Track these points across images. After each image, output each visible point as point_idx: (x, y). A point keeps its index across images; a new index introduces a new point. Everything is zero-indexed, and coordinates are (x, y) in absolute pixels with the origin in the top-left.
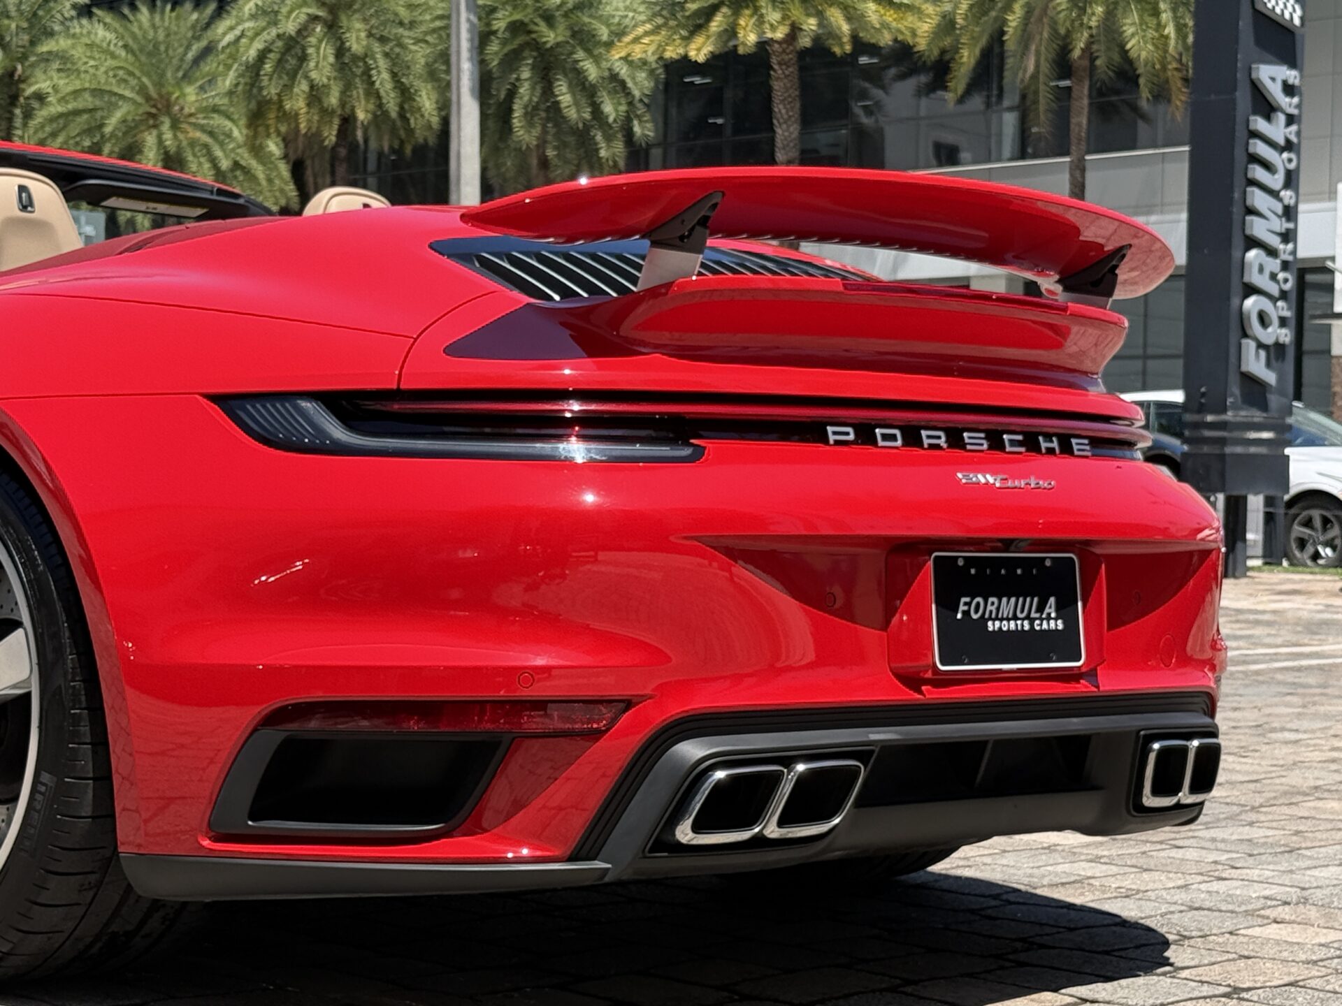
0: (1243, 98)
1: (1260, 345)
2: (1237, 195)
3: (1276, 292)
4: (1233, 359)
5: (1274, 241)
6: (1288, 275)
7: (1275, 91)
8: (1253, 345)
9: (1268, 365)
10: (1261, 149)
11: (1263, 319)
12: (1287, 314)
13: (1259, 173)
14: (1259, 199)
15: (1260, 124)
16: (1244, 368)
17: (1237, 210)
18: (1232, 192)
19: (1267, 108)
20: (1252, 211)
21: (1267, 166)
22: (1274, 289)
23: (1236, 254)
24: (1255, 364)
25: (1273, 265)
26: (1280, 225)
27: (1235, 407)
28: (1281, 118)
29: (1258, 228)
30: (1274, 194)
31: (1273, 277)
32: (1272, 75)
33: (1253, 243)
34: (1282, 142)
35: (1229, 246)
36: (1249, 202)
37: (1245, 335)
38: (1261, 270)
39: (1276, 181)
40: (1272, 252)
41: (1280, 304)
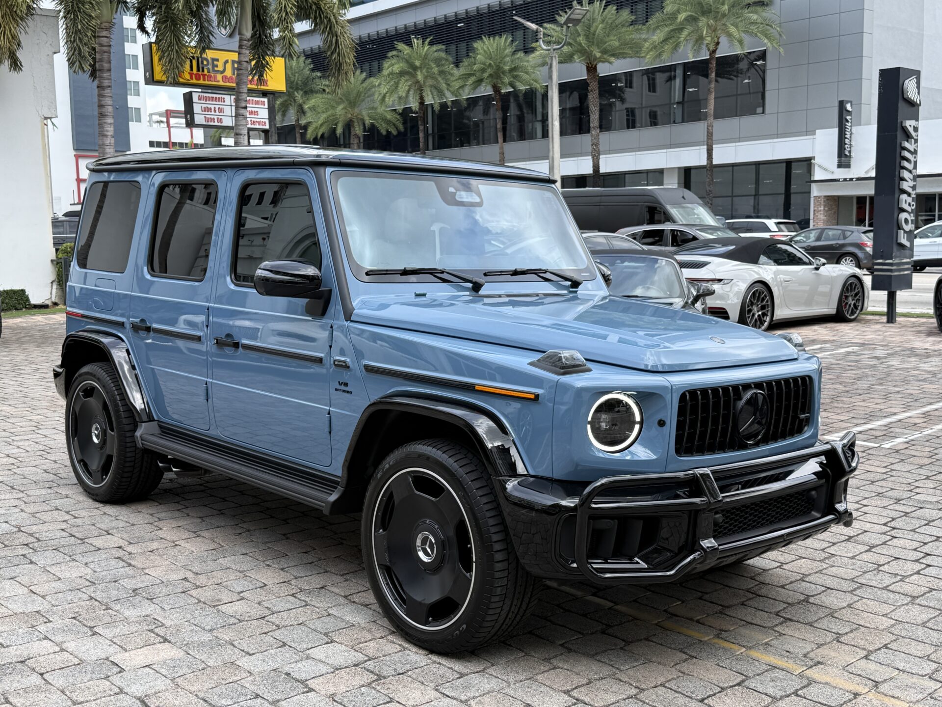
0: (899, 134)
1: (905, 232)
2: (897, 173)
3: (910, 210)
4: (895, 239)
5: (910, 190)
6: (914, 203)
7: (911, 130)
8: (902, 231)
9: (907, 240)
10: (906, 154)
11: (906, 221)
12: (913, 218)
13: (905, 164)
14: (905, 174)
15: (906, 144)
16: (899, 241)
17: (897, 179)
18: (895, 171)
19: (908, 136)
20: (903, 179)
21: (908, 160)
22: (909, 209)
23: (896, 196)
24: (903, 240)
25: (909, 200)
26: (911, 183)
27: (896, 257)
28: (913, 140)
29: (905, 186)
30: (910, 172)
31: (909, 204)
32: (909, 124)
33: (904, 192)
34: (913, 150)
35: (894, 194)
36: (901, 176)
37: (899, 228)
38: (906, 201)
39: (910, 166)
40: (909, 195)
41: (912, 215)
